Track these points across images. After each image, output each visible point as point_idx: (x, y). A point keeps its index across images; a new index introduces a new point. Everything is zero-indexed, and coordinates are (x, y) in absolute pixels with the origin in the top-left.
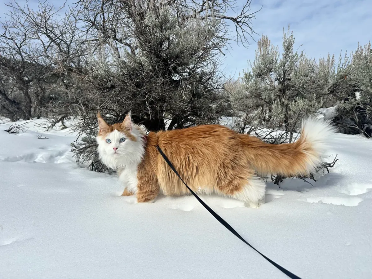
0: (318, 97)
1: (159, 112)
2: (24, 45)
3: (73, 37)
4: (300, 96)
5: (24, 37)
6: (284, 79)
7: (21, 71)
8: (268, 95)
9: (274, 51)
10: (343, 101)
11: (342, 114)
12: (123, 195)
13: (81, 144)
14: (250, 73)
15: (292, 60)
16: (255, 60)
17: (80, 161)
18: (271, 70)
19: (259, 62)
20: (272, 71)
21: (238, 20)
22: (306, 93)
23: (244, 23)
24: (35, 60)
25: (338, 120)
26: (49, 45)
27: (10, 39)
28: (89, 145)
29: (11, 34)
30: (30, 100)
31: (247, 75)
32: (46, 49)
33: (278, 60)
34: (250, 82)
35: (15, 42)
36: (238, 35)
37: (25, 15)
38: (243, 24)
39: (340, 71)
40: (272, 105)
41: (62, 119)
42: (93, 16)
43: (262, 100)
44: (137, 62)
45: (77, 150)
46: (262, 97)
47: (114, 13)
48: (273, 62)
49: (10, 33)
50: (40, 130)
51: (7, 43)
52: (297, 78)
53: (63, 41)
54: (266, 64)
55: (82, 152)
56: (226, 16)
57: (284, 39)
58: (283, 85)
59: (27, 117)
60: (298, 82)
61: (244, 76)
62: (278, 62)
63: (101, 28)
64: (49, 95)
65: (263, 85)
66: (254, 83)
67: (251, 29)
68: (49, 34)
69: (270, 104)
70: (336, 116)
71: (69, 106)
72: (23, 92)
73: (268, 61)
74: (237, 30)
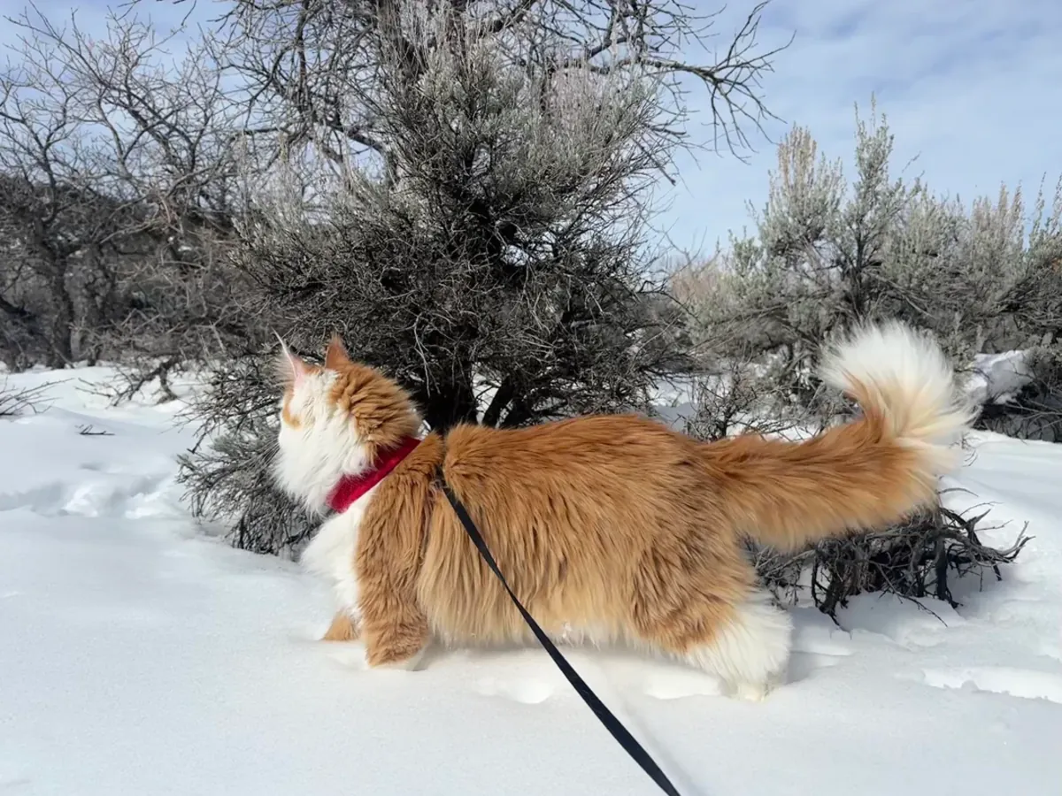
0: (969, 321)
1: (457, 367)
2: (59, 140)
3: (207, 119)
4: (911, 318)
5: (60, 116)
6: (859, 261)
7: (44, 219)
8: (808, 311)
9: (829, 173)
10: (1048, 338)
11: (1046, 380)
12: (329, 638)
13: (211, 460)
14: (750, 242)
15: (885, 204)
16: (768, 200)
17: (204, 513)
18: (817, 235)
19: (780, 206)
20: (822, 237)
21: (717, 75)
22: (930, 309)
23: (736, 86)
24: (91, 187)
25: (1034, 395)
26: (135, 143)
27: (18, 120)
28: (235, 462)
29: (20, 105)
30: (70, 306)
31: (741, 248)
32: (124, 154)
33: (841, 202)
34: (751, 269)
35: (32, 132)
36: (718, 121)
37: (65, 50)
38: (733, 86)
39: (1041, 242)
40: (821, 345)
41: (162, 371)
42: (273, 56)
43: (791, 326)
44: (392, 211)
45: (198, 477)
46: (790, 316)
47: (337, 49)
48: (825, 209)
49: (18, 104)
50: (92, 402)
51: (9, 135)
52: (901, 260)
53: (178, 130)
54: (802, 214)
55: (211, 486)
56: (680, 62)
57: (858, 138)
58: (858, 281)
59: (56, 361)
60: (903, 274)
61: (733, 249)
62: (842, 208)
63: (295, 94)
64: (130, 292)
65: (792, 281)
66: (766, 274)
67: (759, 102)
68: (137, 109)
69: (814, 342)
70: (1026, 384)
71: (185, 331)
72: (51, 282)
73: (808, 204)
74: (715, 106)
